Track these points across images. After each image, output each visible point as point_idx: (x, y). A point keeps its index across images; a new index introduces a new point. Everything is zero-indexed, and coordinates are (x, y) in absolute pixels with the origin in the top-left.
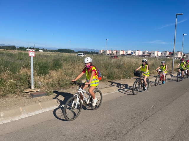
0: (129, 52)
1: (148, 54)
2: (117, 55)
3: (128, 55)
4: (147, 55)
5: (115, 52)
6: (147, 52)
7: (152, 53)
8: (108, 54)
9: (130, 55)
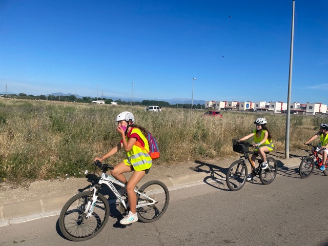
0: (262, 105)
1: (300, 109)
2: (238, 110)
3: (260, 110)
4: (298, 111)
5: (234, 104)
6: (299, 104)
7: (308, 108)
8: (222, 109)
9: (264, 110)
